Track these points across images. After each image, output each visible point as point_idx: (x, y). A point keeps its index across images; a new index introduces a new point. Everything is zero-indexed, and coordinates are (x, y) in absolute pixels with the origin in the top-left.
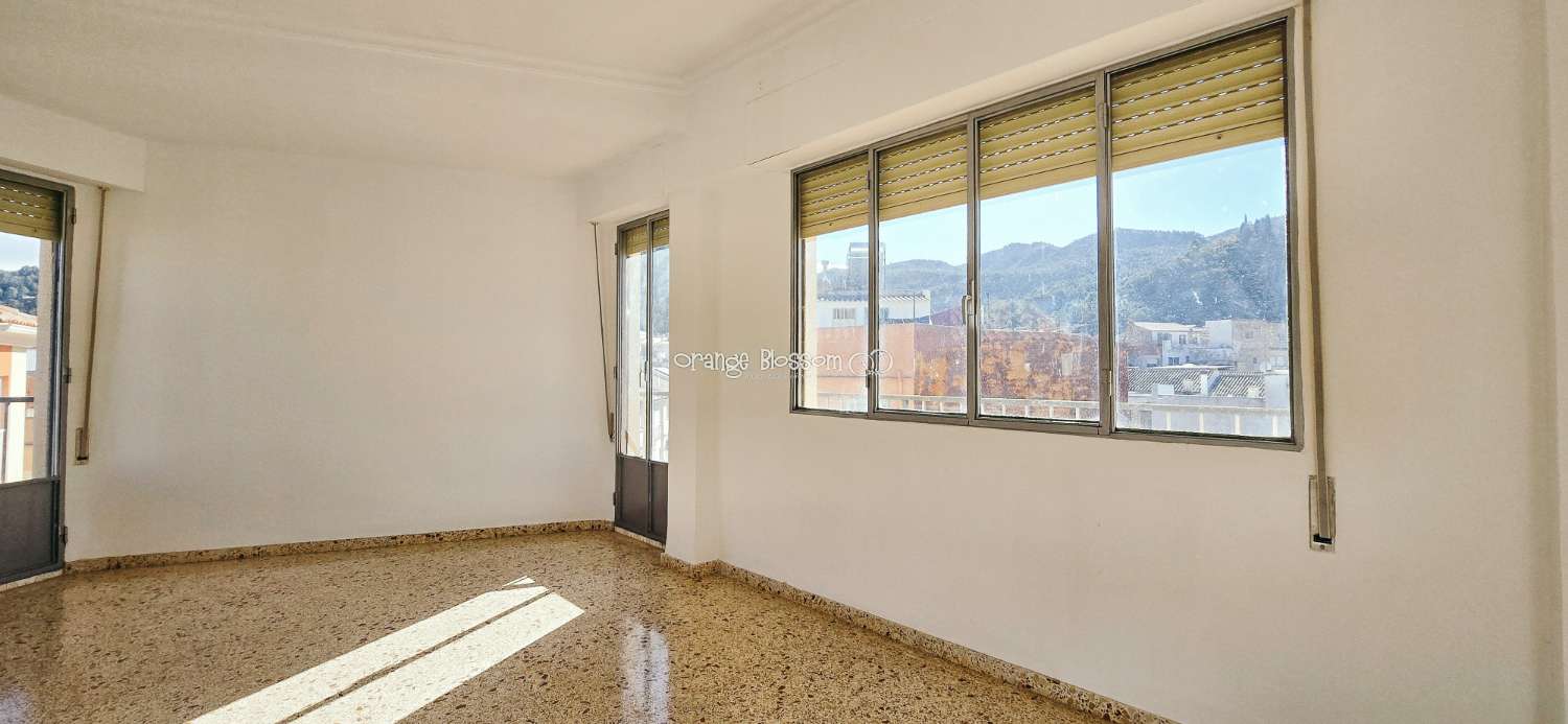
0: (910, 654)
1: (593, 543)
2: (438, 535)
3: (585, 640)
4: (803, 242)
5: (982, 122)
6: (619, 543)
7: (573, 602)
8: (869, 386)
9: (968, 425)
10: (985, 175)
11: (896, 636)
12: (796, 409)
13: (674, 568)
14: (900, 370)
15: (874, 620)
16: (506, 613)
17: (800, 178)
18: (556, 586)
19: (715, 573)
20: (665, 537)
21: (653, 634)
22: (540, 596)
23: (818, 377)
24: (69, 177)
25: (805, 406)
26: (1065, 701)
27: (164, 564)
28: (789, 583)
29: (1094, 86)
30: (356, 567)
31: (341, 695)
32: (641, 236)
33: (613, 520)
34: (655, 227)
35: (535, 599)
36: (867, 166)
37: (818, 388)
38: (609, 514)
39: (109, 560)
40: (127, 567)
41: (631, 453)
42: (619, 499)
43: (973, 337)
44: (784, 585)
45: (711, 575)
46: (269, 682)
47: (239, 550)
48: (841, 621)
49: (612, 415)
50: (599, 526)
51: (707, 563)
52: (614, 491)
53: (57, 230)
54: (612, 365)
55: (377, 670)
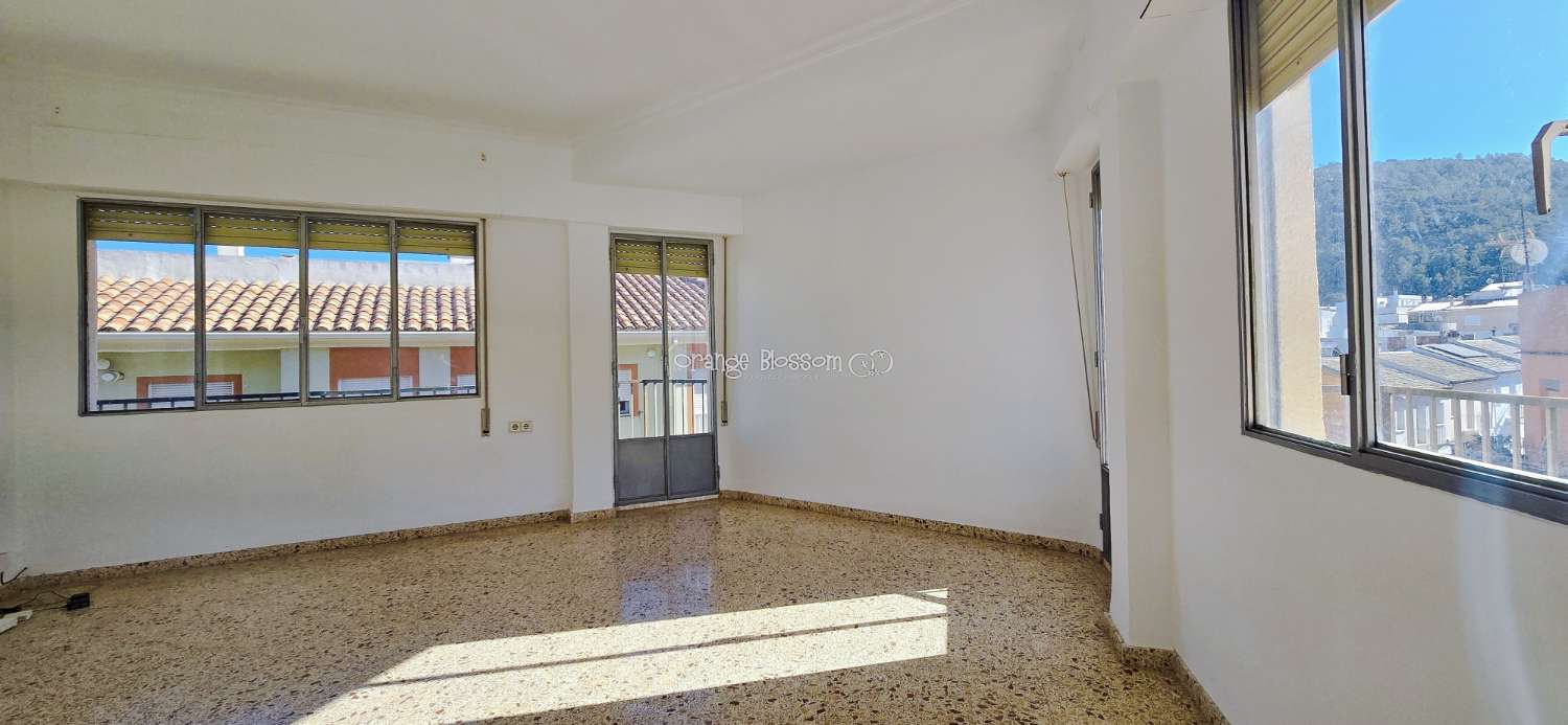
7: (950, 636)
22: (931, 616)
24: (710, 235)
27: (760, 503)
33: (1102, 550)
39: (738, 493)
49: (1097, 413)
50: (1088, 552)
51: (1152, 650)
52: (1101, 512)
53: (706, 270)
54: (1092, 349)
55: (741, 635)
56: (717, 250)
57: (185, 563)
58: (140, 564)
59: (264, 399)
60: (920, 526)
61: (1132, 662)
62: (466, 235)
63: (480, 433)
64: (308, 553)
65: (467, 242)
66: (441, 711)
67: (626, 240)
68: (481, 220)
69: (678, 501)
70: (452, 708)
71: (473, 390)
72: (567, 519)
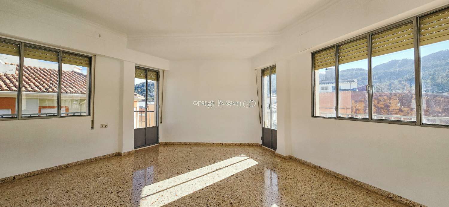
0: (350, 184)
1: (257, 149)
4: (315, 71)
5: (372, 35)
6: (263, 149)
8: (336, 110)
9: (369, 121)
10: (373, 49)
11: (346, 179)
12: (313, 116)
13: (279, 156)
14: (346, 106)
15: (338, 174)
16: (241, 161)
17: (313, 55)
18: (251, 157)
19: (290, 159)
21: (273, 173)
22: (248, 159)
23: (320, 108)
24: (159, 69)
25: (316, 115)
26: (404, 203)
27: (174, 144)
28: (312, 163)
29: (413, 21)
30: (208, 148)
31: (213, 172)
32: (268, 72)
33: (261, 144)
34: (272, 69)
35: (247, 159)
36: (335, 49)
37: (320, 111)
38: (260, 142)
39: (165, 143)
40: (168, 144)
41: (266, 127)
42: (263, 138)
43: (370, 96)
44: (311, 163)
46: (200, 167)
48: (328, 174)
49: (261, 117)
50: (258, 145)
51: (288, 156)
52: (261, 136)
53: (157, 79)
54: (260, 105)
55: (219, 168)
56: (161, 74)
61: (285, 158)
62: (88, 60)
63: (90, 128)
64: (19, 179)
65: (86, 62)
66: (177, 195)
67: (137, 68)
68: (94, 55)
69: (149, 147)
70: (179, 194)
71: (87, 114)
72: (118, 155)
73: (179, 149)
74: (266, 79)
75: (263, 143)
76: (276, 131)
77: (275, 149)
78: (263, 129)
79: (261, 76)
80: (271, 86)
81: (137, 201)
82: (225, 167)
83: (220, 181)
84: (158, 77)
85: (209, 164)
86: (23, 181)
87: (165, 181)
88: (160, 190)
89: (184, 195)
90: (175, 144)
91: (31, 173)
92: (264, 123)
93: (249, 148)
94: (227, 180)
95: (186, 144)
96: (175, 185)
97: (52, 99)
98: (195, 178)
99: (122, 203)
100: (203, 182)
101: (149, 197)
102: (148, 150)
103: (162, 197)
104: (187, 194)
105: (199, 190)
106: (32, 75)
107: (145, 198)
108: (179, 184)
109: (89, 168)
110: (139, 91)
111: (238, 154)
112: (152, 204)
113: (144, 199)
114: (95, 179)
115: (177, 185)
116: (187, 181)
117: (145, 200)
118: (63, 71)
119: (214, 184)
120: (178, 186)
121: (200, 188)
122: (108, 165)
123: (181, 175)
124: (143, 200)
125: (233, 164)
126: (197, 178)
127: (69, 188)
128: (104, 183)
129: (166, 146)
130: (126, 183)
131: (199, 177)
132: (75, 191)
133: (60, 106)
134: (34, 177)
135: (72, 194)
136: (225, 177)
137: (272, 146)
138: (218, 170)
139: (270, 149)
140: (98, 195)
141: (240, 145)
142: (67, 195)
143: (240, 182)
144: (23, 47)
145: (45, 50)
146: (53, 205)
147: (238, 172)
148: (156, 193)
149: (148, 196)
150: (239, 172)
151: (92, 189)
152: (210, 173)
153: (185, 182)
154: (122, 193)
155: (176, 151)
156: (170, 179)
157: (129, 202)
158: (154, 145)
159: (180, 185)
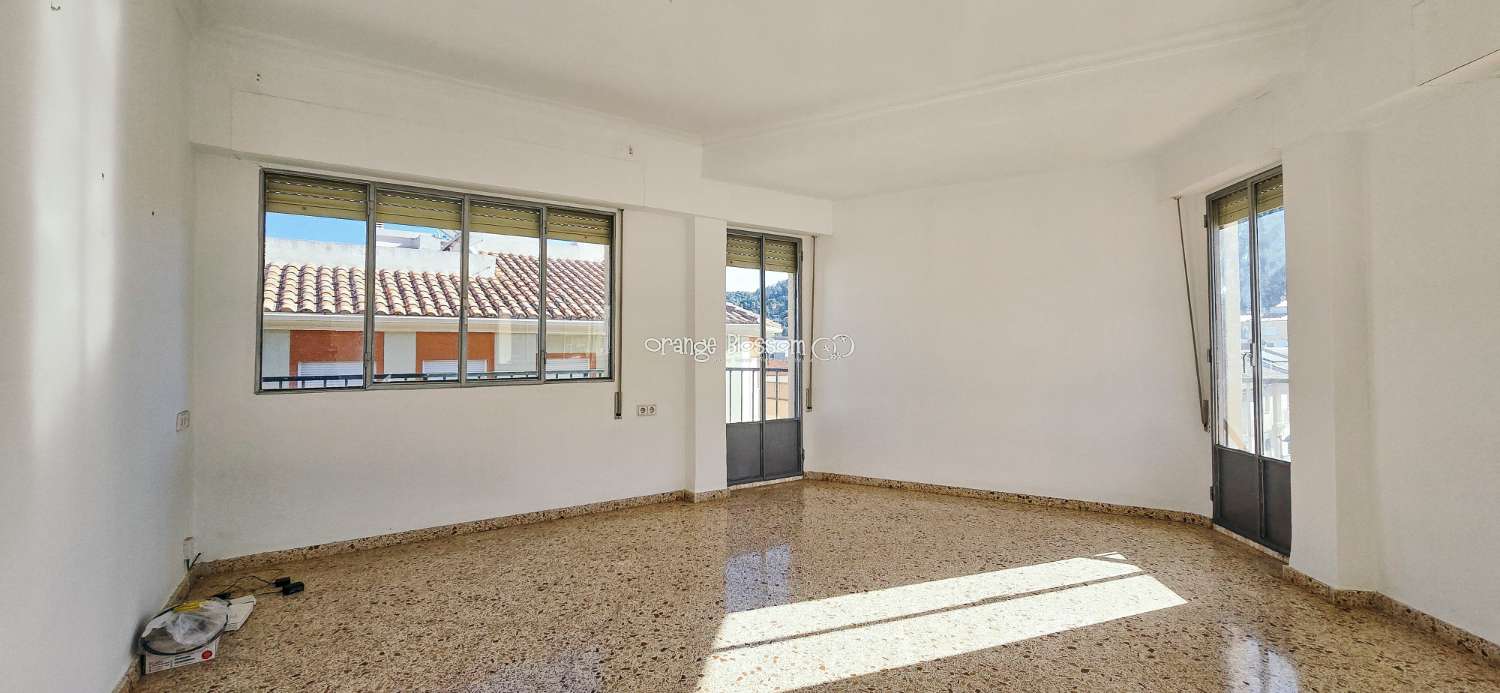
1: (1188, 537)
2: (1028, 497)
3: (1192, 629)
6: (1219, 543)
7: (1172, 589)
13: (1304, 586)
16: (1101, 581)
18: (1149, 568)
19: (1373, 608)
20: (1289, 549)
22: (1135, 574)
24: (799, 233)
27: (849, 483)
30: (967, 511)
31: (974, 605)
32: (1240, 202)
33: (1211, 517)
34: (1262, 190)
35: (1129, 576)
38: (1206, 510)
39: (823, 474)
40: (831, 481)
41: (1233, 445)
42: (1218, 494)
45: (1366, 608)
46: (924, 579)
47: (889, 481)
49: (1207, 402)
50: (1193, 520)
51: (1359, 592)
52: (1211, 485)
53: (795, 266)
54: (1204, 347)
55: (997, 595)
56: (806, 248)
57: (352, 546)
58: (311, 548)
59: (409, 379)
60: (1024, 502)
61: (1342, 602)
62: (605, 224)
63: (613, 415)
64: (465, 534)
65: (603, 231)
66: (822, 668)
67: (733, 235)
68: (619, 210)
69: (772, 482)
70: (830, 664)
71: (605, 374)
72: (685, 499)
73: (864, 499)
74: (1232, 234)
75: (1221, 516)
76: (1286, 466)
77: (1285, 548)
78: (1220, 454)
79: (1206, 226)
80: (1259, 264)
81: (697, 657)
82: (1024, 595)
83: (995, 650)
84: (796, 258)
85: (960, 573)
86: (470, 540)
87: (795, 605)
88: (773, 637)
89: (846, 672)
90: (855, 483)
91: (486, 521)
92: (1226, 428)
93: (1146, 531)
94: (1026, 649)
95: (891, 487)
96: (823, 628)
97: (559, 335)
98: (899, 615)
99: (658, 654)
100: (927, 637)
101: (735, 653)
102: (767, 493)
103: (775, 662)
104: (860, 671)
105: (906, 669)
106: (524, 275)
107: (724, 653)
108: (838, 629)
109: (608, 527)
110: (774, 307)
111: (1089, 550)
112: (740, 678)
113: (721, 655)
114: (613, 563)
115: (832, 630)
116: (869, 624)
117: (722, 660)
118: (550, 260)
119: (969, 656)
120: (834, 634)
121: (912, 660)
122: (652, 527)
123: (849, 596)
124: (715, 657)
125: (1062, 588)
126: (906, 617)
127: (550, 579)
128: (629, 580)
129: (823, 484)
130: (684, 590)
131: (915, 615)
132: (559, 588)
133: (545, 352)
134: (492, 534)
135: (550, 598)
136: (1019, 638)
137: (1266, 535)
138: (995, 600)
139: (1257, 546)
140: (607, 614)
141: (1106, 512)
142: (541, 596)
143: (1084, 671)
144: (467, 206)
145: (513, 207)
146: (506, 618)
147: (1079, 625)
148: (760, 643)
149: (733, 647)
150: (1083, 624)
151: (597, 591)
152: (958, 607)
153: (861, 625)
154: (668, 621)
155: (854, 506)
156: (813, 601)
157: (677, 657)
158: (787, 479)
159: (839, 634)
